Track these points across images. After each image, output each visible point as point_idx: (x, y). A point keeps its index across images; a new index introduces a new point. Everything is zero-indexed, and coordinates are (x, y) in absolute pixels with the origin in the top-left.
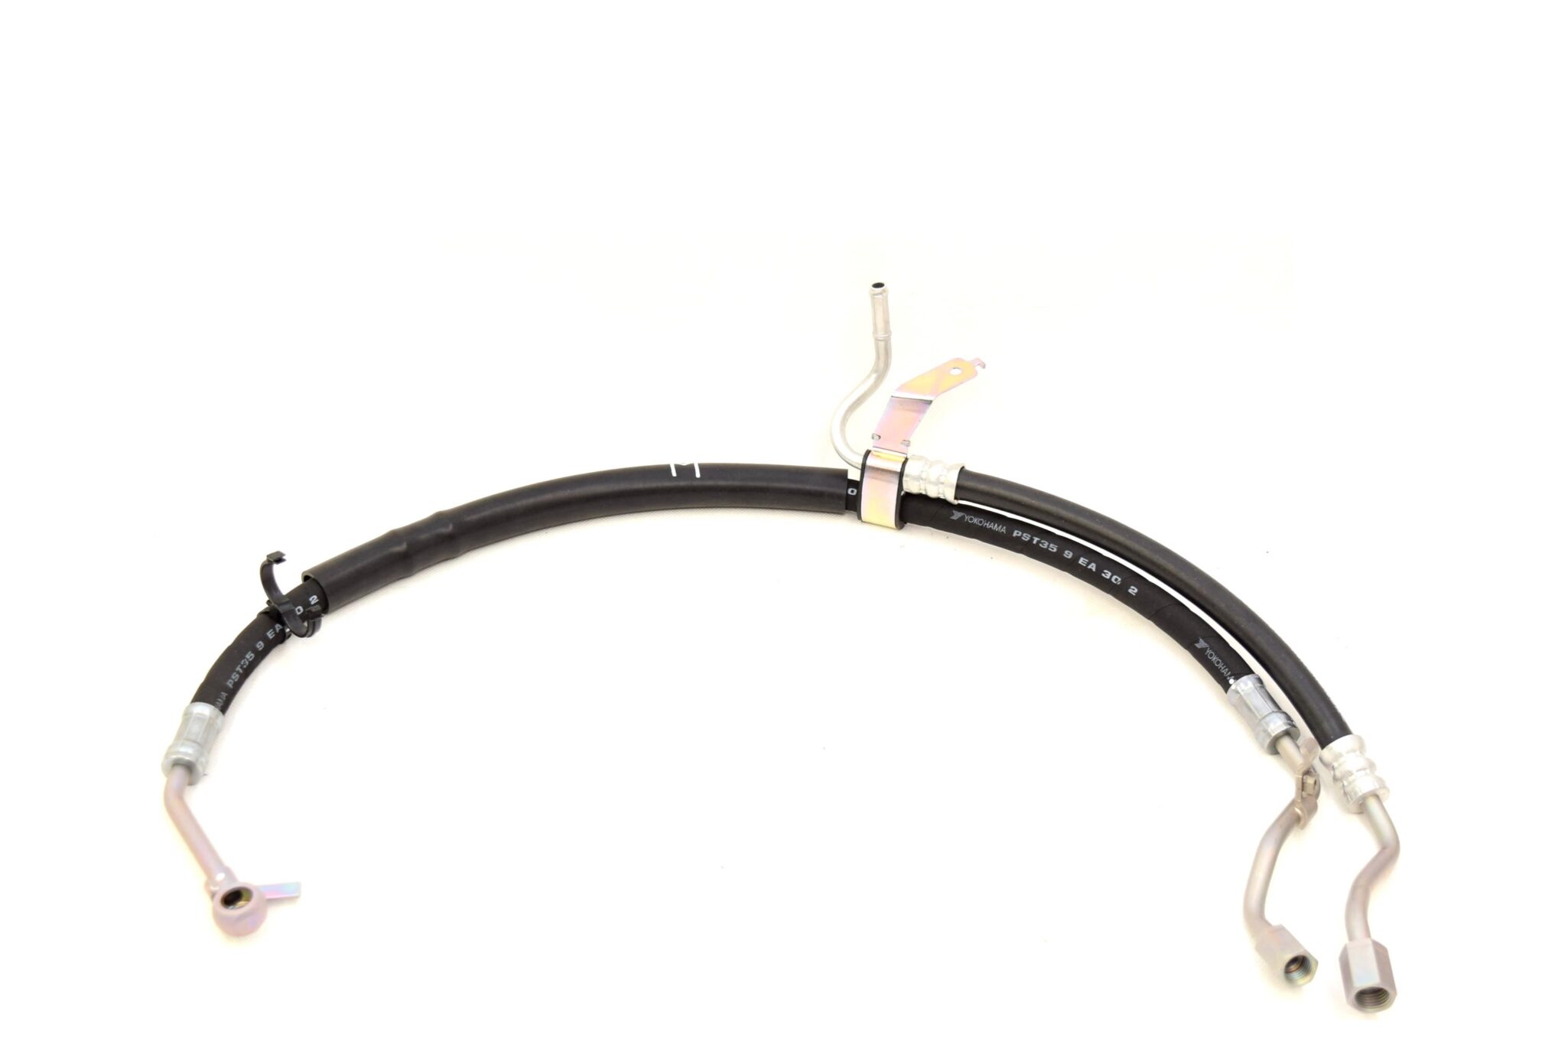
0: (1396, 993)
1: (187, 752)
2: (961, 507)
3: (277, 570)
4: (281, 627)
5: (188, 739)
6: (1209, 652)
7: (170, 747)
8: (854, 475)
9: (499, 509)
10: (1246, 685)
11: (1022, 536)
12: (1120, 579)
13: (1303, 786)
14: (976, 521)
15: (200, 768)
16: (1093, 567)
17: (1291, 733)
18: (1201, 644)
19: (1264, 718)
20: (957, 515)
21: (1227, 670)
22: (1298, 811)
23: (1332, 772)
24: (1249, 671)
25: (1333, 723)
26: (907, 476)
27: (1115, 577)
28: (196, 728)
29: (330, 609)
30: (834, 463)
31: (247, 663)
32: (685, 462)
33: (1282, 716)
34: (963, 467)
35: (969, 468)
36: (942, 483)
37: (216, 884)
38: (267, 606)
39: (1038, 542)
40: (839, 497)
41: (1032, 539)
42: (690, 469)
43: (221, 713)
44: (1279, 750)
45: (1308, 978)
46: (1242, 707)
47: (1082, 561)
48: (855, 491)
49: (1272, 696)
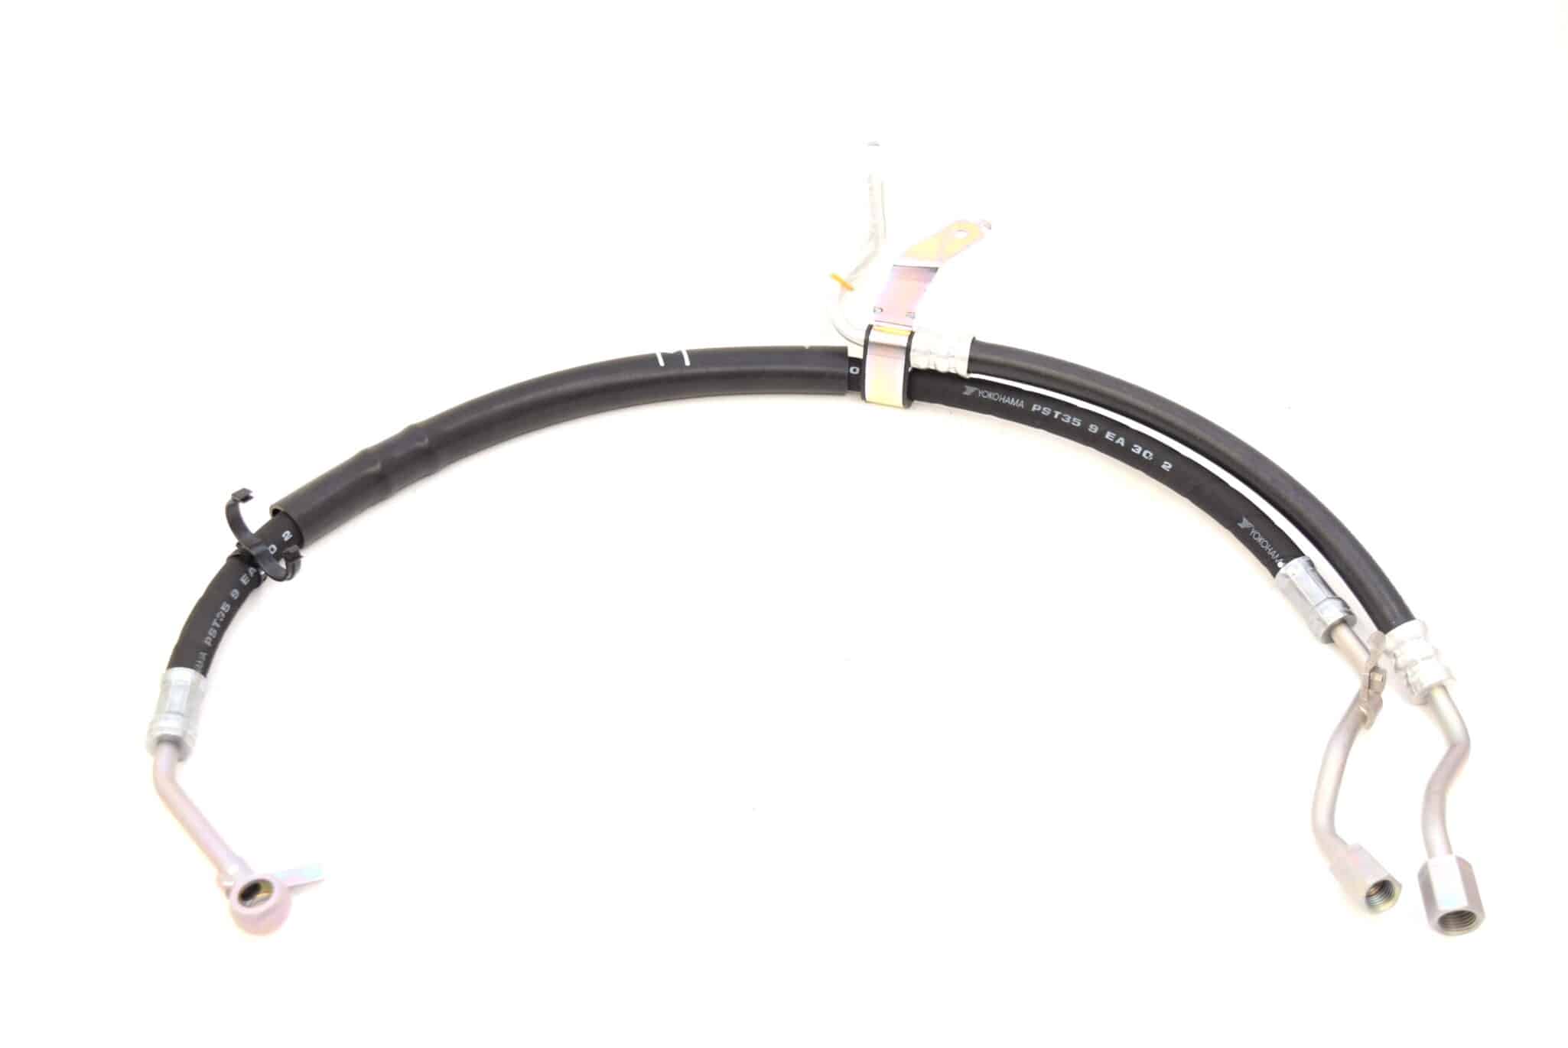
0: (1483, 916)
1: (171, 726)
2: (973, 382)
3: (244, 508)
4: (255, 570)
5: (170, 712)
6: (1254, 532)
7: (152, 723)
8: (855, 352)
9: (475, 416)
10: (1296, 567)
11: (1042, 410)
12: (1151, 454)
13: (1370, 684)
14: (990, 395)
15: (188, 741)
16: (1121, 441)
17: (1347, 621)
18: (1245, 524)
19: (1318, 605)
20: (969, 390)
21: (1275, 552)
22: (1363, 710)
23: (1394, 661)
24: (1299, 553)
25: (1394, 606)
26: (914, 350)
27: (1146, 452)
28: (178, 698)
29: (306, 543)
30: (834, 341)
31: (223, 615)
32: (671, 350)
33: (1338, 603)
34: (974, 339)
35: (980, 338)
36: (953, 357)
37: (230, 878)
38: (236, 548)
39: (1060, 416)
40: (841, 377)
41: (1053, 414)
42: (678, 356)
43: (203, 677)
44: (1335, 638)
45: (1390, 904)
46: (1294, 593)
47: (1109, 435)
48: (858, 369)
49: (1325, 578)
